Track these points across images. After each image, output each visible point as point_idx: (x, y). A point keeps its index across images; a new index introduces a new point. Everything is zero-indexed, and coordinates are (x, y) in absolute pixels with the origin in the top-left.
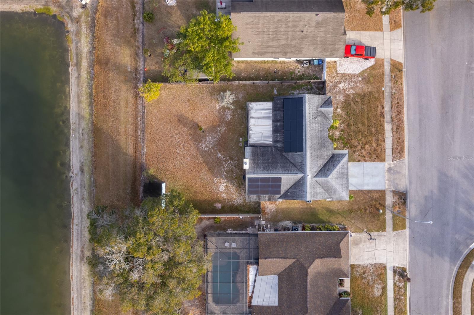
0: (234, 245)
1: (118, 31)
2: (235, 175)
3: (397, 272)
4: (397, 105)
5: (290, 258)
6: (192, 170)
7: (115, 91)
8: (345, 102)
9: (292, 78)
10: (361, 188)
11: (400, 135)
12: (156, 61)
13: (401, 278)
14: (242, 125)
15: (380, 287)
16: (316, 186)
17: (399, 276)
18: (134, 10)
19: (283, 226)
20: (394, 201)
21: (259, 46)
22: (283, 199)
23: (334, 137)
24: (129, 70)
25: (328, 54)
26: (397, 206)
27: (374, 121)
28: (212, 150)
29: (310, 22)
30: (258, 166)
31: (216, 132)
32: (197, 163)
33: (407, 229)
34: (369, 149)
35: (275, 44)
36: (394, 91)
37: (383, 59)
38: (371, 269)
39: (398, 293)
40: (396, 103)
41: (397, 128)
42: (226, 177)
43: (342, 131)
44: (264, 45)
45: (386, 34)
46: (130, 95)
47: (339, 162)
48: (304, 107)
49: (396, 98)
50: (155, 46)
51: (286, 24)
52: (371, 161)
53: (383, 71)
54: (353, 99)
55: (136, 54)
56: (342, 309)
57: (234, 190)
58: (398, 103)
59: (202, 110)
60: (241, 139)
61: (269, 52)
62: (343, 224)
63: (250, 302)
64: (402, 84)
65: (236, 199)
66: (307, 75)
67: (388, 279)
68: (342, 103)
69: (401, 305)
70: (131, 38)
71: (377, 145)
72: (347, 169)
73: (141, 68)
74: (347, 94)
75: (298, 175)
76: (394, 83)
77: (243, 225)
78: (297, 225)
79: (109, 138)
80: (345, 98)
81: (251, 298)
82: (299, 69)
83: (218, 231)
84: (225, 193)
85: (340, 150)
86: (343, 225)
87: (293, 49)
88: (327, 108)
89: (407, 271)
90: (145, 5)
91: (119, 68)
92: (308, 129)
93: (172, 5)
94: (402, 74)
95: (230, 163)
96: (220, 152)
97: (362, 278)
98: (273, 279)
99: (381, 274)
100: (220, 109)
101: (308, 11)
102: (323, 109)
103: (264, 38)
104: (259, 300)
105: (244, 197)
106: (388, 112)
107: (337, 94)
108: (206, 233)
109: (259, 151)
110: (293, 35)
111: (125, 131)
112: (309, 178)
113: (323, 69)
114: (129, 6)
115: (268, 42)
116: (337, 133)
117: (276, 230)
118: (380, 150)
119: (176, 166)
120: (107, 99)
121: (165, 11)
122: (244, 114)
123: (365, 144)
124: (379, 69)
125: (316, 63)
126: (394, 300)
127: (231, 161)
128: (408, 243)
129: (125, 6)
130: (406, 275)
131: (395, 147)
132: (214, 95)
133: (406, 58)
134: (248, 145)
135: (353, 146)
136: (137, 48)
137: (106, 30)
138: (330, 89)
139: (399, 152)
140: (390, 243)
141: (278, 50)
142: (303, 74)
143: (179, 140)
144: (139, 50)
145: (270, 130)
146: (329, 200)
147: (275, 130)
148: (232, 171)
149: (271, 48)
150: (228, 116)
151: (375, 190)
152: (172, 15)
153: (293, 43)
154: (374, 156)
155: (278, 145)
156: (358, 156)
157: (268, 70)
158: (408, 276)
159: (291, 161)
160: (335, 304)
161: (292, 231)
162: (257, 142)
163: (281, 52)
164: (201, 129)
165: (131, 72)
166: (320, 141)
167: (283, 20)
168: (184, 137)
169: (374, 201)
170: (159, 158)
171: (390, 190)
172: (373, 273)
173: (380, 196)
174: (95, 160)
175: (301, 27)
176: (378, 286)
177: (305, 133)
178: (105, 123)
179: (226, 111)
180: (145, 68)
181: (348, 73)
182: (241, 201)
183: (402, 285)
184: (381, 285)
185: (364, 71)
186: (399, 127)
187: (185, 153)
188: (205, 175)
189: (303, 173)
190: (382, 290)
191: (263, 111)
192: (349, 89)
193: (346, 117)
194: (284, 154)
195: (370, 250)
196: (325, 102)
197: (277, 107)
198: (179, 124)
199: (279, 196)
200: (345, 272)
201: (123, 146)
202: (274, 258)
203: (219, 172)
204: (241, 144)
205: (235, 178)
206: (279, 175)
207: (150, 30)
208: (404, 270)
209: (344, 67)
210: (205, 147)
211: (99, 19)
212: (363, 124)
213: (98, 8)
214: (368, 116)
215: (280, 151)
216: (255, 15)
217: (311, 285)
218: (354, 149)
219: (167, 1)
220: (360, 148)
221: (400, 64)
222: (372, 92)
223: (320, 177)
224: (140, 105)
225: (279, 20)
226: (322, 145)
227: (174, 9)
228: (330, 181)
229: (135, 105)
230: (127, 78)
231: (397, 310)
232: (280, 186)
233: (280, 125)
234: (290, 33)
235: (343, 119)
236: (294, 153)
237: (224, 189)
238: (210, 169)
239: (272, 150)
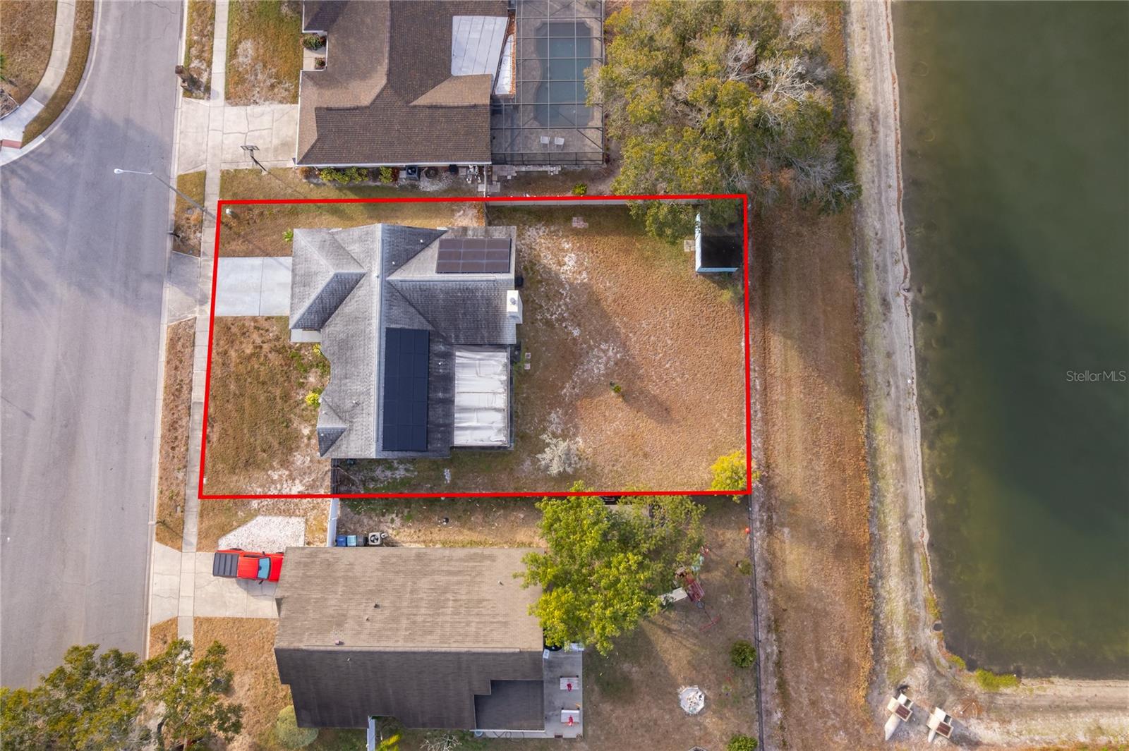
0: (546, 140)
1: (816, 625)
2: (543, 289)
3: (202, 89)
4: (176, 443)
5: (424, 106)
6: (637, 300)
7: (818, 479)
8: (291, 450)
9: (410, 508)
10: (268, 260)
11: (175, 375)
12: (724, 550)
13: (195, 76)
14: (524, 398)
15: (241, 59)
16: (362, 256)
17: (199, 81)
18: (781, 678)
19: (440, 180)
20: (198, 235)
21: (480, 574)
22: (436, 230)
23: (319, 371)
24: (786, 530)
25: (322, 556)
26: (193, 223)
27: (230, 406)
28: (592, 343)
29: (357, 627)
30: (487, 300)
31: (582, 383)
32: (624, 315)
33: (176, 177)
34: (244, 345)
35: (443, 579)
36: (181, 475)
37: (199, 549)
38: (257, 95)
39: (204, 46)
40: (177, 449)
41: (179, 391)
42: (561, 284)
43: (302, 385)
44: (468, 578)
45: (187, 611)
46: (782, 469)
47: (309, 308)
48: (381, 429)
49: (176, 460)
50: (726, 586)
51: (414, 623)
52: (243, 318)
53: (201, 522)
54: (272, 456)
55: (771, 568)
56: (321, 9)
57: (545, 256)
58: (173, 448)
59: (616, 434)
60: (528, 367)
61: (457, 561)
62: (312, 185)
63: (510, 24)
64: (161, 492)
65: (540, 237)
66: (373, 515)
67: (224, 75)
68: (298, 447)
69: (199, 23)
70: (785, 607)
71: (226, 353)
72: (293, 296)
73: (758, 534)
74: (287, 469)
75: (399, 278)
76: (178, 494)
77: (525, 181)
78: (408, 182)
79: (827, 372)
80: (291, 459)
81: (509, 32)
82: (392, 527)
83: (580, 169)
84: (563, 250)
85: (307, 343)
86: (310, 183)
87: (402, 568)
88: (329, 429)
89: (181, 90)
90: (753, 690)
91: (811, 534)
92: (374, 379)
93: (689, 688)
94: (160, 515)
95: (551, 315)
96: (574, 339)
97: (277, 76)
98: (461, 66)
99: (237, 84)
100: (575, 435)
101: (360, 652)
102: (339, 425)
103: (467, 593)
104: (491, 27)
105: (523, 242)
106: (196, 427)
107: (309, 467)
108: (605, 166)
109: (486, 335)
110: (399, 598)
111: (789, 386)
112: (376, 271)
113: (337, 528)
114: (793, 688)
115: (459, 583)
116: (312, 379)
117: (454, 169)
118: (222, 343)
119: (672, 309)
120: (835, 462)
121: (705, 672)
122: (521, 425)
123: (253, 355)
124: (210, 527)
125: (352, 540)
126: (212, 34)
127: (551, 319)
128: (176, 147)
129: (802, 687)
130: (184, 82)
131: (188, 350)
132: (588, 469)
133: (147, 552)
134: (509, 349)
135: (278, 351)
136: (770, 581)
137: (846, 628)
138: (323, 479)
139: (179, 338)
140: (213, 148)
141: (436, 566)
142: (383, 515)
143: (667, 366)
144: (764, 578)
145: (460, 382)
146: (334, 230)
147: (448, 381)
148: (547, 296)
149: (451, 568)
150: (557, 420)
151: (239, 256)
152: (689, 662)
153: (400, 580)
154: (234, 329)
155: (442, 348)
156: (271, 329)
157: (463, 526)
158: (180, 80)
159: (414, 310)
160: (334, 20)
161: (420, 169)
162: (490, 356)
163: (431, 561)
164: (617, 390)
165: (783, 525)
166: (348, 354)
167: (420, 633)
168: (656, 373)
169: (243, 233)
170: (711, 326)
171: (206, 258)
172: (254, 86)
173: (229, 243)
174: (855, 324)
175: (379, 616)
176: (245, 60)
177: (379, 370)
178: (837, 406)
179: (560, 431)
180: (749, 533)
181: (280, 518)
182: (529, 233)
183: (195, 63)
184: (239, 63)
185: (243, 522)
186: (177, 393)
187: (652, 338)
188: (607, 288)
189: (389, 283)
190: (236, 53)
191: (474, 424)
192: (280, 480)
193: (292, 415)
194: (430, 328)
195: (257, 133)
196: (333, 442)
197: (443, 432)
198: (668, 403)
199: (444, 237)
200: (310, 83)
201: (793, 353)
202: (458, 107)
203: (576, 295)
204: (528, 355)
205: (541, 282)
206: (443, 279)
207: (740, 627)
208: (188, 93)
209: (289, 532)
210: (608, 350)
211: (864, 657)
212: (254, 399)
213: (866, 684)
214: (242, 419)
215: (438, 334)
216: (486, 646)
217: (382, 52)
218: (277, 343)
219: (700, 697)
220: (265, 346)
221: (160, 540)
222: (229, 473)
223: (352, 274)
224: (758, 448)
225: (431, 633)
226: (345, 346)
227: (685, 678)
228: (330, 267)
229: (771, 447)
230: (791, 511)
231: (209, 13)
232: (441, 256)
233: (436, 391)
234: (405, 604)
235: (297, 411)
236: (407, 327)
237: (566, 259)
238: (598, 301)
239: (457, 338)
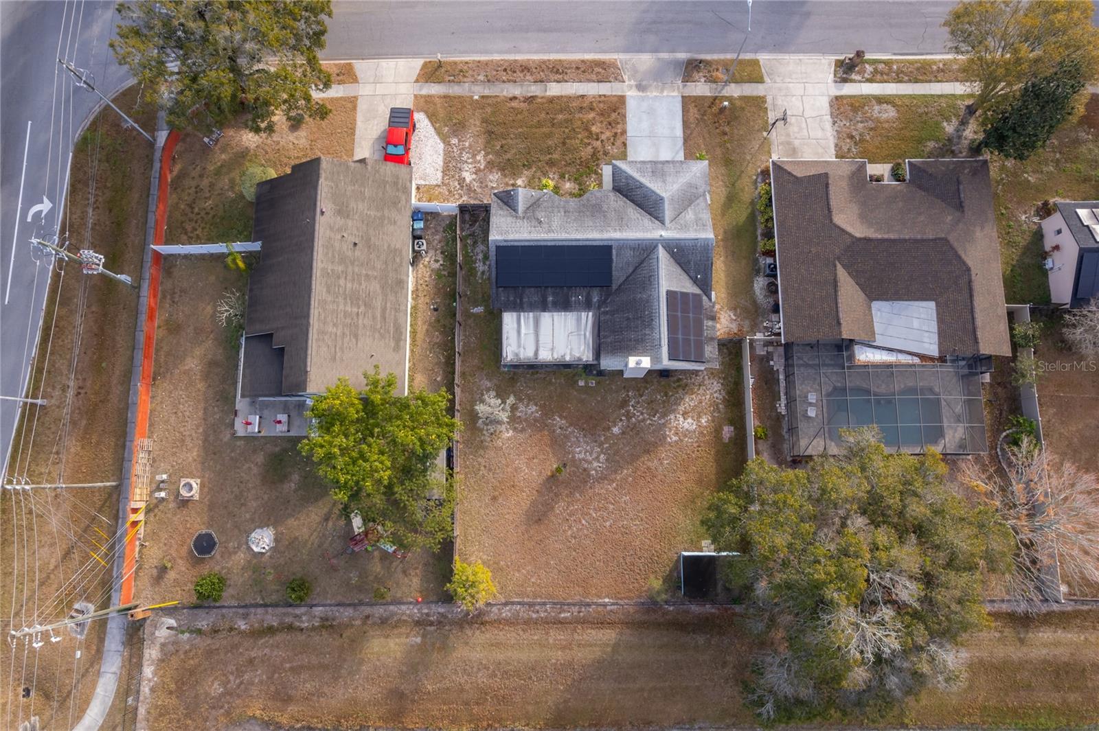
0: (812, 398)
1: (325, 667)
2: (659, 397)
3: (845, 76)
4: (509, 72)
5: (836, 275)
6: (650, 492)
7: (469, 675)
8: (502, 169)
9: (449, 276)
10: (680, 142)
11: (572, 68)
12: (401, 576)
13: (857, 69)
14: (551, 380)
15: (877, 108)
16: (682, 222)
17: (852, 72)
18: (277, 630)
19: (765, 296)
20: (703, 80)
21: (382, 337)
22: (711, 291)
23: (576, 191)
24: (419, 640)
25: (403, 198)
26: (714, 74)
27: (543, 115)
28: (606, 446)
29: (337, 227)
30: (642, 339)
31: (566, 437)
32: (634, 479)
33: (758, 58)
34: (599, 125)
35: (378, 303)
36: (481, 78)
37: (416, 96)
38: (842, 124)
39: (887, 74)
40: (505, 73)
41: (557, 72)
42: (664, 415)
43: (562, 177)
44: (379, 326)
45: (363, 90)
46: (479, 637)
47: (631, 177)
48: (516, 244)
49: (495, 73)
50: (366, 578)
51: (339, 278)
52: (624, 123)
53: (440, 97)
54: (497, 154)
55: (382, 623)
56: (930, 175)
57: (693, 399)
58: (505, 70)
59: (516, 470)
60: (581, 383)
61: (395, 316)
62: (755, 177)
63: (932, 359)
64: (466, 63)
65: (712, 394)
66: (443, 244)
67: (860, 93)
68: (505, 176)
69: (910, 70)
70: (344, 636)
71: (592, 109)
72: (644, 162)
73: (416, 611)
74: (486, 167)
75: (660, 255)
76: (464, 76)
77: (767, 379)
78: (763, 266)
79: (579, 689)
80: (494, 170)
81: (923, 357)
82: (431, 261)
83: (784, 433)
84: (699, 417)
85: (602, 180)
86: (758, 176)
87: (390, 267)
88: (518, 200)
89: (842, 58)
90: (268, 601)
91: (414, 665)
92: (564, 236)
93: (272, 537)
94: (446, 63)
95: (632, 406)
96: (609, 428)
97: (862, 140)
98: (882, 312)
99: (852, 105)
100: (515, 429)
101: (314, 230)
102: (521, 207)
103: (364, 325)
104: (926, 340)
105: (706, 377)
106: (525, 88)
107: (487, 186)
108: (789, 459)
109: (609, 340)
110: (362, 264)
111: (563, 648)
112: (665, 234)
113: (432, 213)
114: (267, 642)
115: (374, 318)
116: (568, 185)
117: (776, 309)
118: (601, 105)
119: (641, 527)
120: (486, 694)
121: (286, 554)
122: (525, 377)
123: (591, 133)
124: (435, 104)
125: (419, 225)
126: (901, 82)
127: (629, 406)
128: (787, 57)
129: (267, 651)
130: (850, 59)
131: (594, 77)
132: (482, 442)
133: (415, 55)
134: (595, 362)
135: (594, 155)
136: (369, 622)
137: (321, 699)
138: (475, 199)
139: (605, 69)
140: (787, 88)
141: (391, 297)
142: (442, 253)
143: (584, 522)
144: (373, 616)
145: (563, 317)
146: (708, 197)
147: (564, 305)
148: (652, 402)
149: (388, 311)
150: (529, 411)
151: (683, 115)
152: (296, 538)
153: (379, 265)
154: (614, 115)
155: (595, 299)
156: (614, 147)
157: (430, 324)
158: (851, 56)
159: (631, 271)
160: (920, 187)
161: (775, 276)
162: (588, 345)
163: (396, 293)
164: (558, 470)
165: (424, 636)
166: (588, 213)
167: (329, 282)
168: (576, 509)
169: (705, 118)
170: (625, 567)
171: (681, 87)
172: (851, 120)
173: (696, 106)
174: (630, 723)
175: (346, 248)
176: (876, 111)
177: (572, 240)
178: (544, 699)
179: (519, 414)
180: (417, 601)
181: (442, 164)
182: (715, 383)
183: (869, 68)
184: (873, 106)
185: (439, 132)
186: (555, 70)
187: (611, 507)
188: (662, 461)
189: (656, 247)
190: (883, 103)
191: (523, 331)
192: (475, 162)
193: (534, 169)
194: (614, 287)
195: (804, 125)
196: (506, 203)
197: (515, 303)
198: (546, 522)
199: (705, 298)
200: (854, 168)
201: (597, 653)
202: (837, 307)
203: (654, 431)
204: (592, 383)
205: (666, 396)
206: (661, 296)
207: (327, 589)
208: (839, 64)
209: (430, 171)
210: (599, 462)
211: (292, 717)
212: (549, 136)
213: (266, 719)
214: (531, 127)
215: (608, 295)
216: (314, 341)
217: (888, 233)
218: (601, 153)
219: (264, 548)
220: (599, 143)
221: (425, 65)
222: (483, 118)
223: (663, 212)
224: (501, 614)
225: (328, 292)
226: (596, 210)
227: (282, 533)
228: (671, 193)
229: (501, 626)
230: (438, 645)
231: (921, 78)
232: (684, 295)
233: (553, 294)
234: (356, 270)
235: (539, 174)
236: (614, 265)
237: (690, 420)
238: (648, 452)
239: (606, 313)
